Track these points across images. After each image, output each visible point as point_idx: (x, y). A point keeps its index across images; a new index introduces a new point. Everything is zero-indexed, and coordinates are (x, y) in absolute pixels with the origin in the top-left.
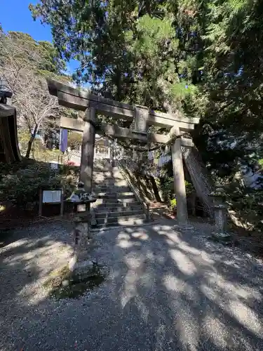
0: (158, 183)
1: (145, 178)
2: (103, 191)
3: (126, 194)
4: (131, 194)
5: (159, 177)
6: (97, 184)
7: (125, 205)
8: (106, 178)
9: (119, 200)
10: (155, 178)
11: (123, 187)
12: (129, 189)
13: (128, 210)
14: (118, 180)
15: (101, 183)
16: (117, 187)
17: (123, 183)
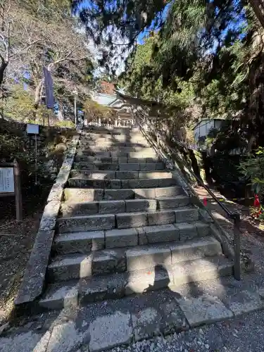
0: (198, 159)
1: (182, 151)
2: (101, 168)
3: (157, 176)
4: (167, 175)
5: (199, 151)
6: (93, 154)
7: (152, 207)
8: (116, 143)
9: (138, 191)
10: (195, 152)
11: (148, 160)
12: (160, 165)
13: (163, 226)
14: (137, 148)
15: (102, 152)
16: (136, 160)
17: (149, 153)
